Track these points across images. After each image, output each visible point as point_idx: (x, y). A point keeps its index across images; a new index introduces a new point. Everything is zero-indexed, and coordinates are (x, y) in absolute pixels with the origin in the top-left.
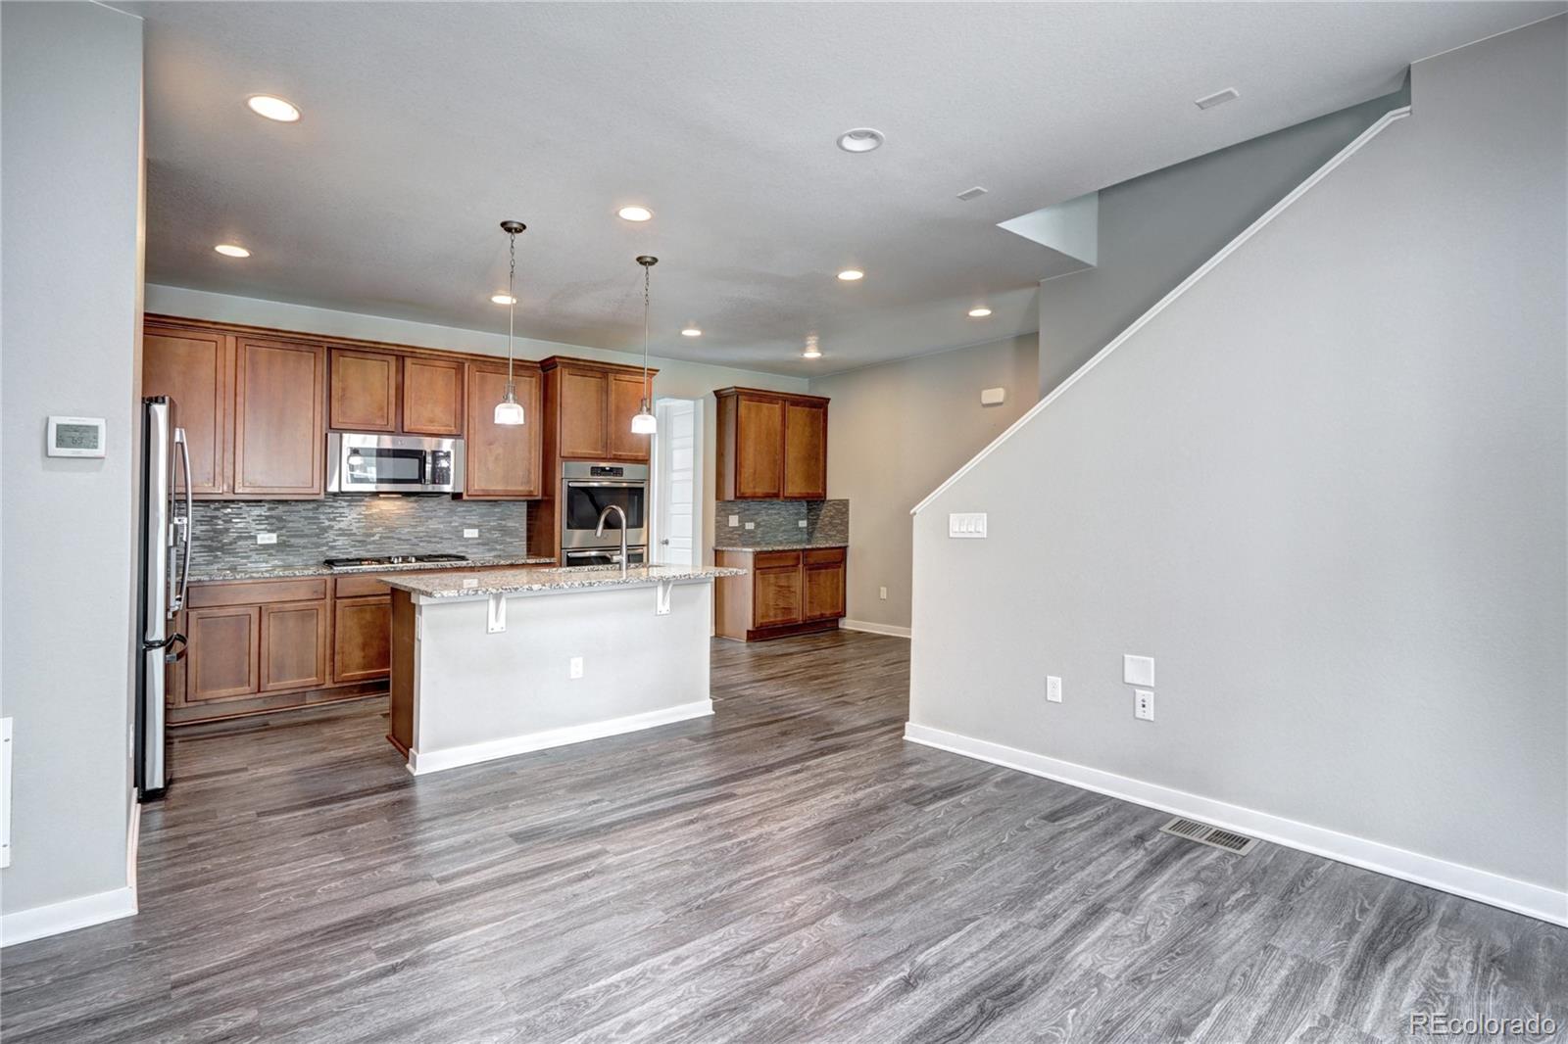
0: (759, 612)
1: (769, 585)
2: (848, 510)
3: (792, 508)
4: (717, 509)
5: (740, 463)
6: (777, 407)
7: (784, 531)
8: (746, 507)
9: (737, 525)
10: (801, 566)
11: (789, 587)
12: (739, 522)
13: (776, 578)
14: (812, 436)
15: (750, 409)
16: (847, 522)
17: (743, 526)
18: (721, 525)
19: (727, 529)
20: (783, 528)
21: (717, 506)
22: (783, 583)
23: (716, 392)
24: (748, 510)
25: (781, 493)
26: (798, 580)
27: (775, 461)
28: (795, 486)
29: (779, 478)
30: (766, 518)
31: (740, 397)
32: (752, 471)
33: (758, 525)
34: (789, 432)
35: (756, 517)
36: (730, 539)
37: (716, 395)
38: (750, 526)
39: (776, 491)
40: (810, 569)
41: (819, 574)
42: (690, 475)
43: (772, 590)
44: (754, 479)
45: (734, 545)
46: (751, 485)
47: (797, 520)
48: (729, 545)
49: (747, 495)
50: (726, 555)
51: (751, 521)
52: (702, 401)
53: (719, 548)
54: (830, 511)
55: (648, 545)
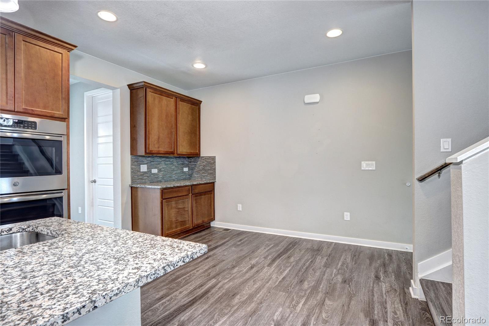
0: (166, 226)
1: (171, 208)
2: (215, 162)
3: (180, 161)
4: (132, 160)
5: (149, 131)
6: (172, 101)
7: (176, 174)
8: (152, 160)
9: (146, 171)
10: (190, 195)
11: (184, 208)
12: (148, 169)
13: (176, 203)
14: (192, 121)
15: (154, 99)
16: (215, 169)
17: (151, 171)
18: (135, 172)
19: (139, 173)
20: (175, 172)
21: (131, 159)
22: (180, 206)
23: (129, 86)
24: (153, 162)
25: (176, 152)
26: (188, 203)
27: (171, 132)
28: (183, 148)
29: (174, 143)
30: (165, 166)
31: (147, 89)
32: (156, 137)
33: (160, 171)
34: (180, 117)
35: (159, 166)
36: (142, 179)
37: (129, 88)
38: (155, 171)
39: (173, 150)
40: (196, 196)
41: (201, 198)
42: (111, 139)
43: (173, 212)
44: (158, 142)
45: (145, 183)
46: (156, 146)
47: (183, 168)
48: (141, 183)
49: (153, 152)
50: (139, 190)
51: (155, 168)
52: (119, 90)
53: (134, 186)
54: (203, 162)
55: (68, 189)
